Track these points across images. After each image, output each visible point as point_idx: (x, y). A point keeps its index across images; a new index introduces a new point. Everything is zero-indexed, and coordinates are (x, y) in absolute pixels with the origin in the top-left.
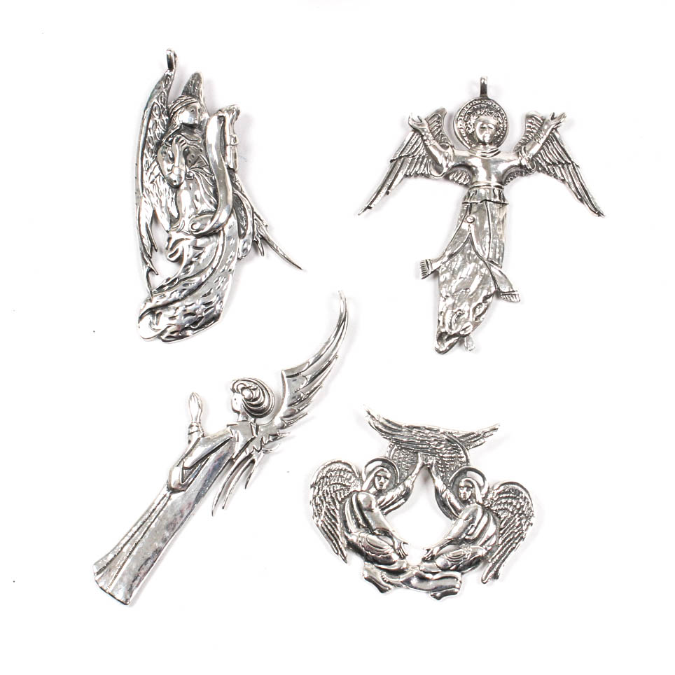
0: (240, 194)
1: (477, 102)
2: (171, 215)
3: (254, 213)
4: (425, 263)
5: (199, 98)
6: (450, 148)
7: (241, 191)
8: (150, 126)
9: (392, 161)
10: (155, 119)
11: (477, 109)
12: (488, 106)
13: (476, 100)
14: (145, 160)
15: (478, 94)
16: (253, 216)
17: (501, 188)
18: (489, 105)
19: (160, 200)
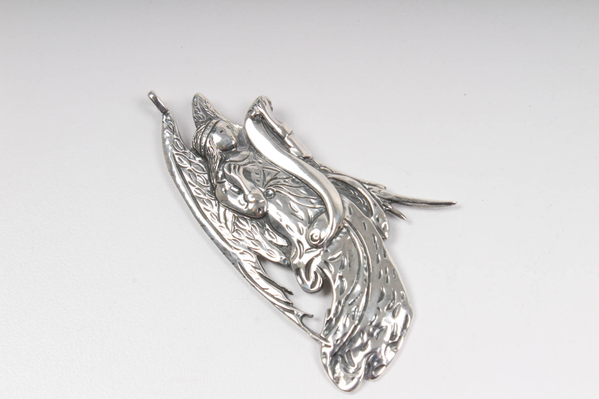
0: (336, 176)
2: (280, 247)
3: (362, 183)
5: (217, 117)
7: (333, 173)
8: (188, 179)
10: (188, 168)
14: (208, 214)
16: (365, 187)
19: (257, 240)
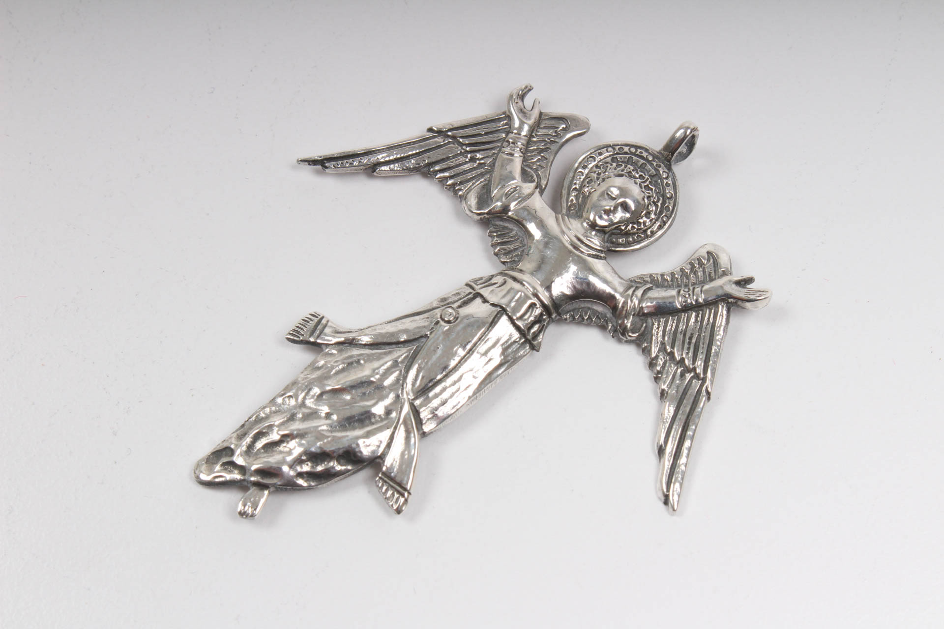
1: (645, 154)
4: (316, 320)
6: (533, 185)
9: (430, 130)
11: (634, 164)
12: (655, 177)
13: (647, 150)
15: (657, 144)
17: (549, 314)
18: (658, 175)
